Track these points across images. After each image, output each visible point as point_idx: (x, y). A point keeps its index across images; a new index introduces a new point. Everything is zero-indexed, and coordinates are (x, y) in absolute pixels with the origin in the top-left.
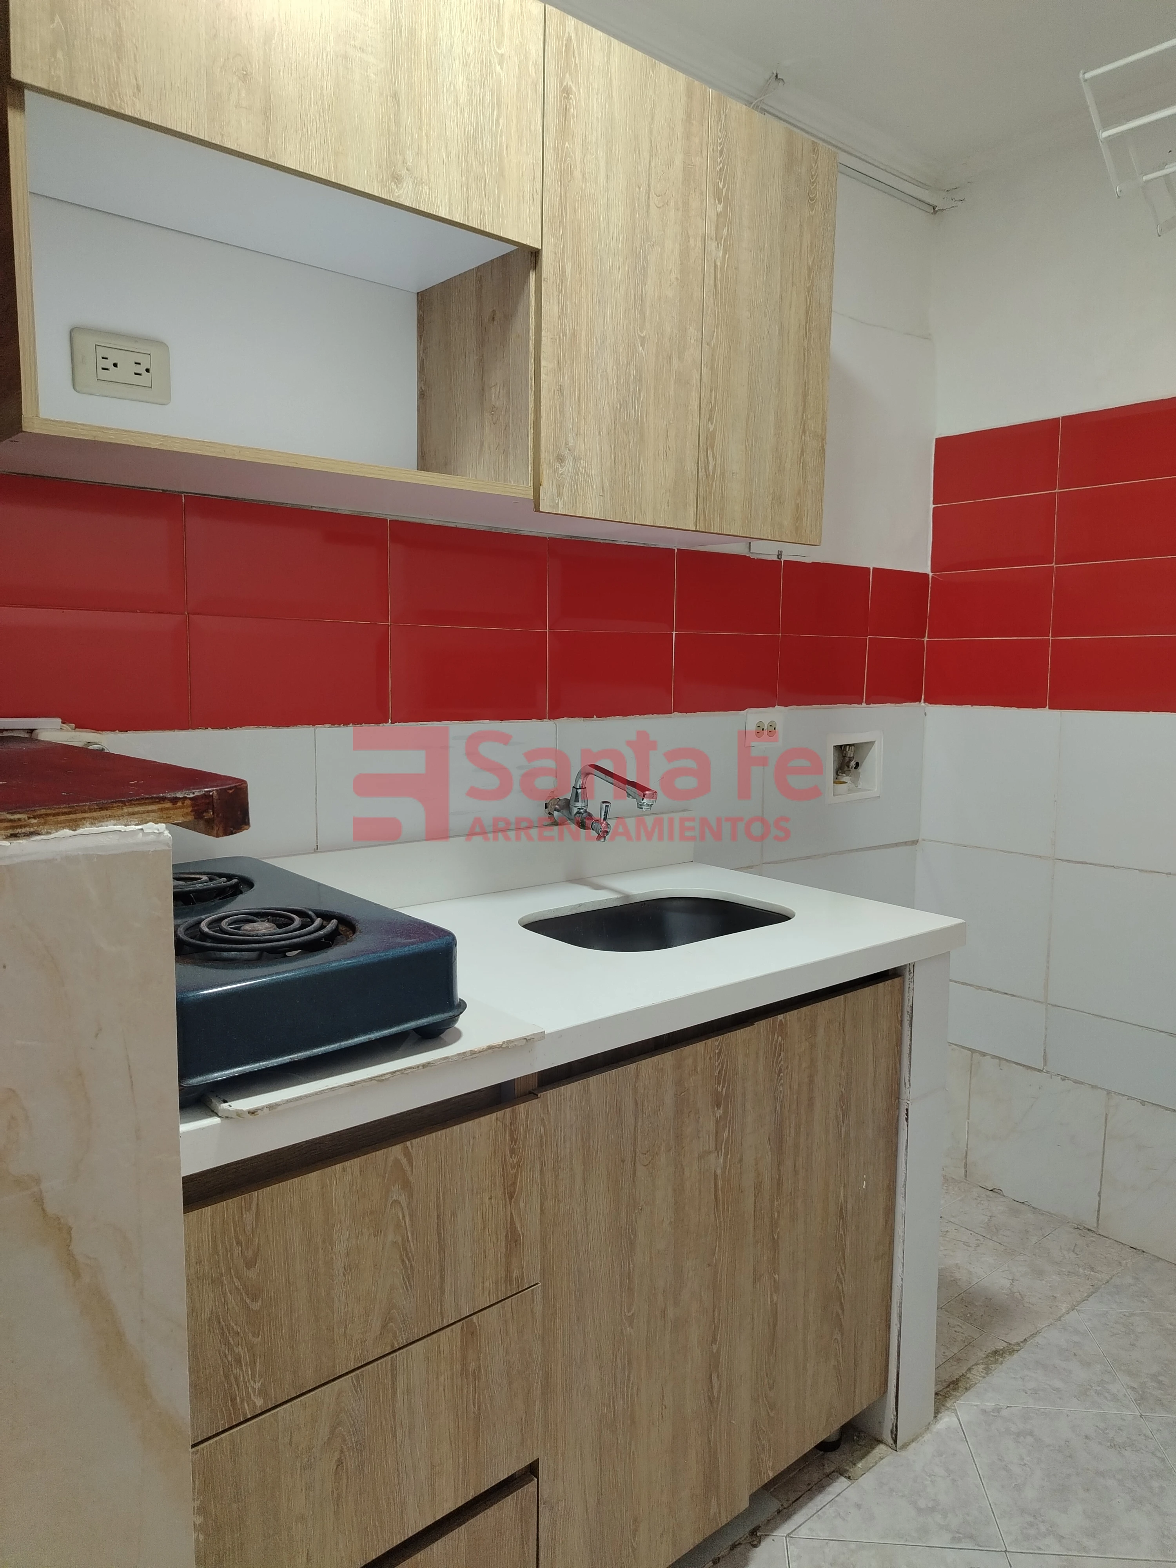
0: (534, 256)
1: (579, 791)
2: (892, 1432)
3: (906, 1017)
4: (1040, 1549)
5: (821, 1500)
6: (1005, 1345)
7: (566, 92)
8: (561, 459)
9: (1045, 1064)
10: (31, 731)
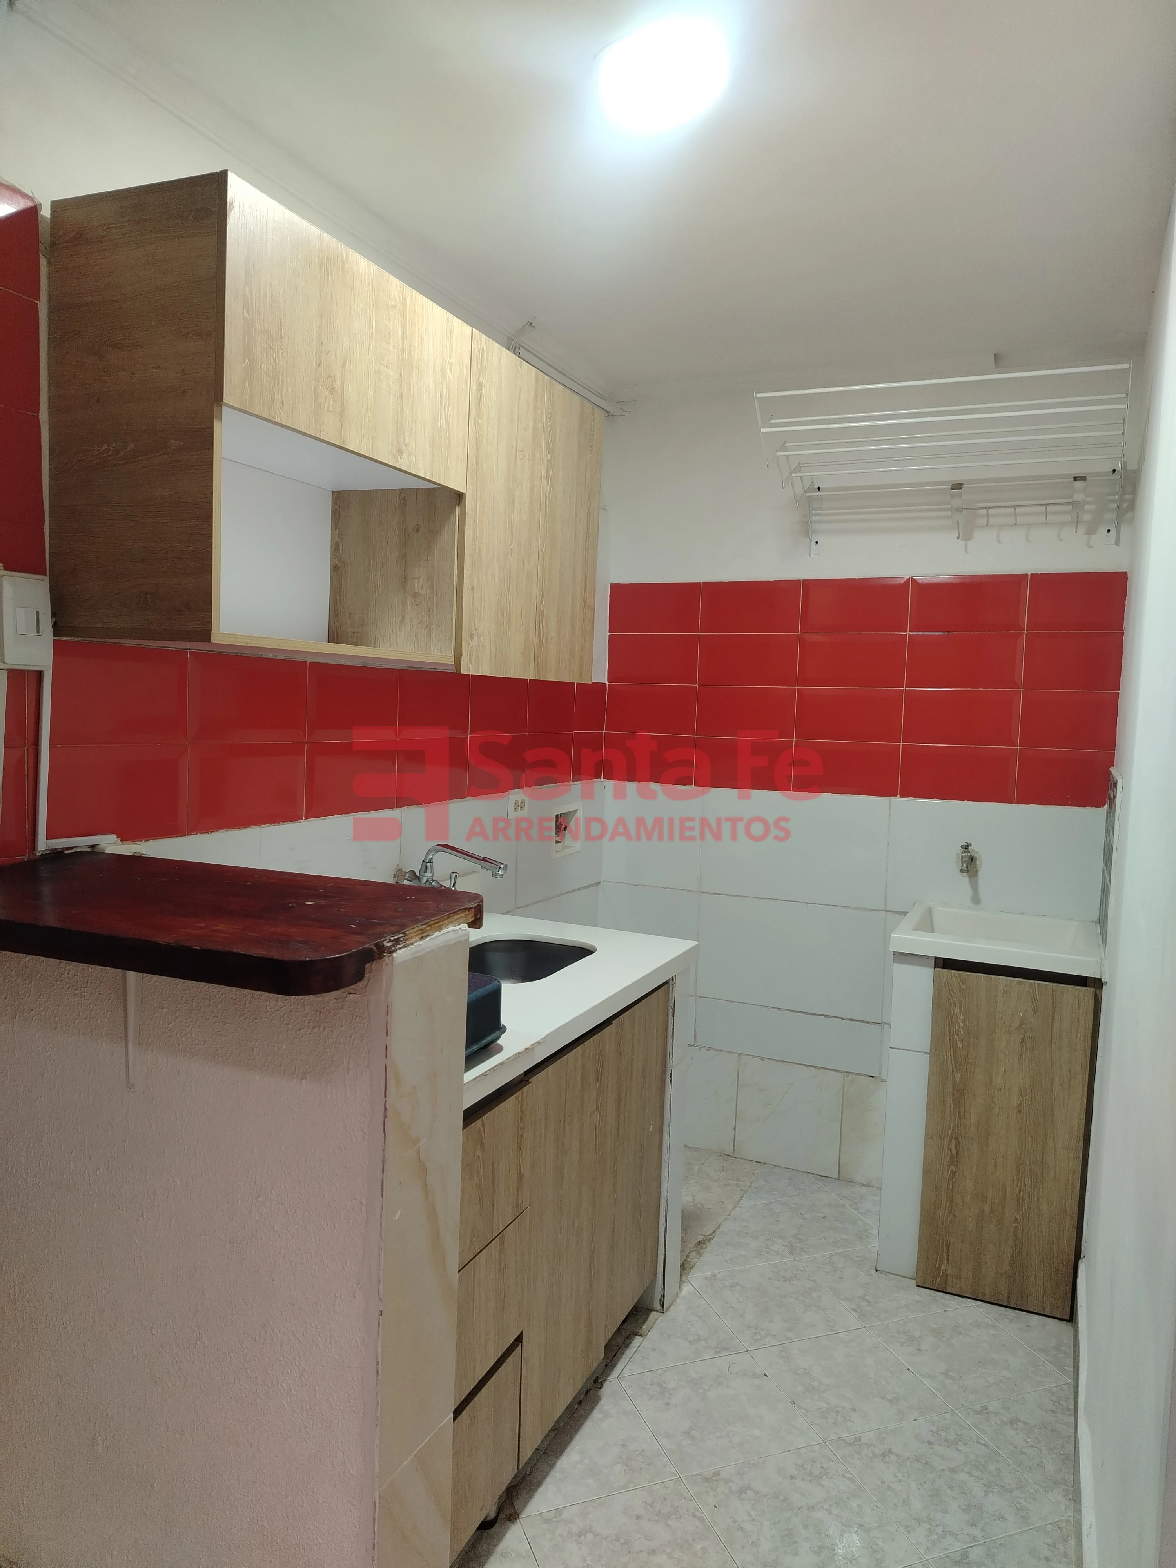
0: (459, 497)
1: (429, 864)
2: (660, 1300)
3: (671, 1010)
4: (765, 1345)
5: (629, 1353)
6: (703, 1237)
7: (481, 385)
8: (471, 637)
9: (695, 1041)
10: (93, 846)
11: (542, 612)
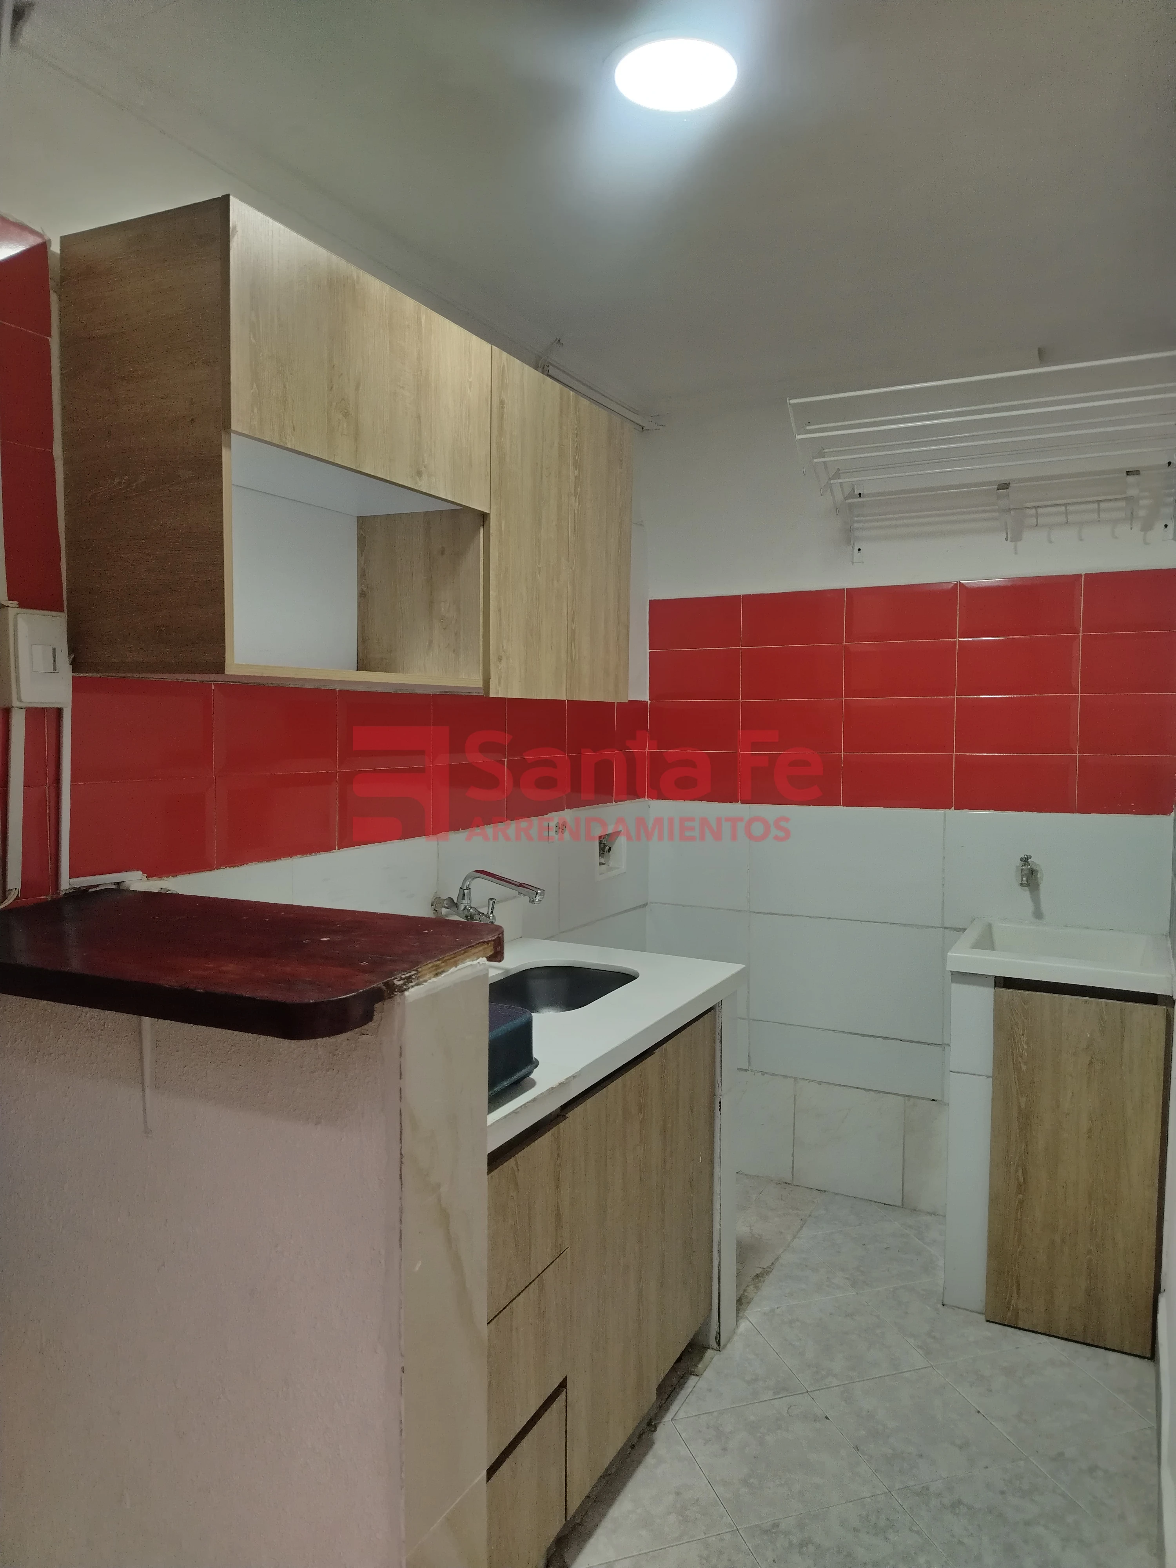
0: (484, 517)
1: (466, 891)
2: (716, 1338)
3: (718, 1037)
4: (826, 1385)
5: (683, 1393)
6: (761, 1269)
7: (502, 402)
8: (500, 659)
9: (750, 1065)
11: (573, 632)
